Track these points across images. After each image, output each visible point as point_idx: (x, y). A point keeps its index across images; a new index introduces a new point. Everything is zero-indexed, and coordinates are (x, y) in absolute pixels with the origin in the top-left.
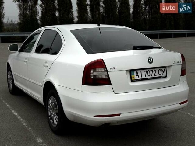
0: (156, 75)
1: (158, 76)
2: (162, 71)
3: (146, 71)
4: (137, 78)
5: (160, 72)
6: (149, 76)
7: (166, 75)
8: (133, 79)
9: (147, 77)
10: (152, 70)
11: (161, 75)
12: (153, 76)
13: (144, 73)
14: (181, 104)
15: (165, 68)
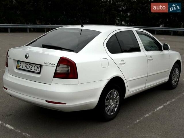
0: (32, 69)
1: (33, 70)
2: (37, 68)
3: (26, 64)
4: (20, 68)
5: (36, 68)
6: (27, 68)
7: (39, 72)
8: (18, 67)
9: (26, 69)
10: (30, 65)
11: (36, 71)
12: (30, 70)
13: (24, 65)
14: (47, 101)
15: (40, 66)
